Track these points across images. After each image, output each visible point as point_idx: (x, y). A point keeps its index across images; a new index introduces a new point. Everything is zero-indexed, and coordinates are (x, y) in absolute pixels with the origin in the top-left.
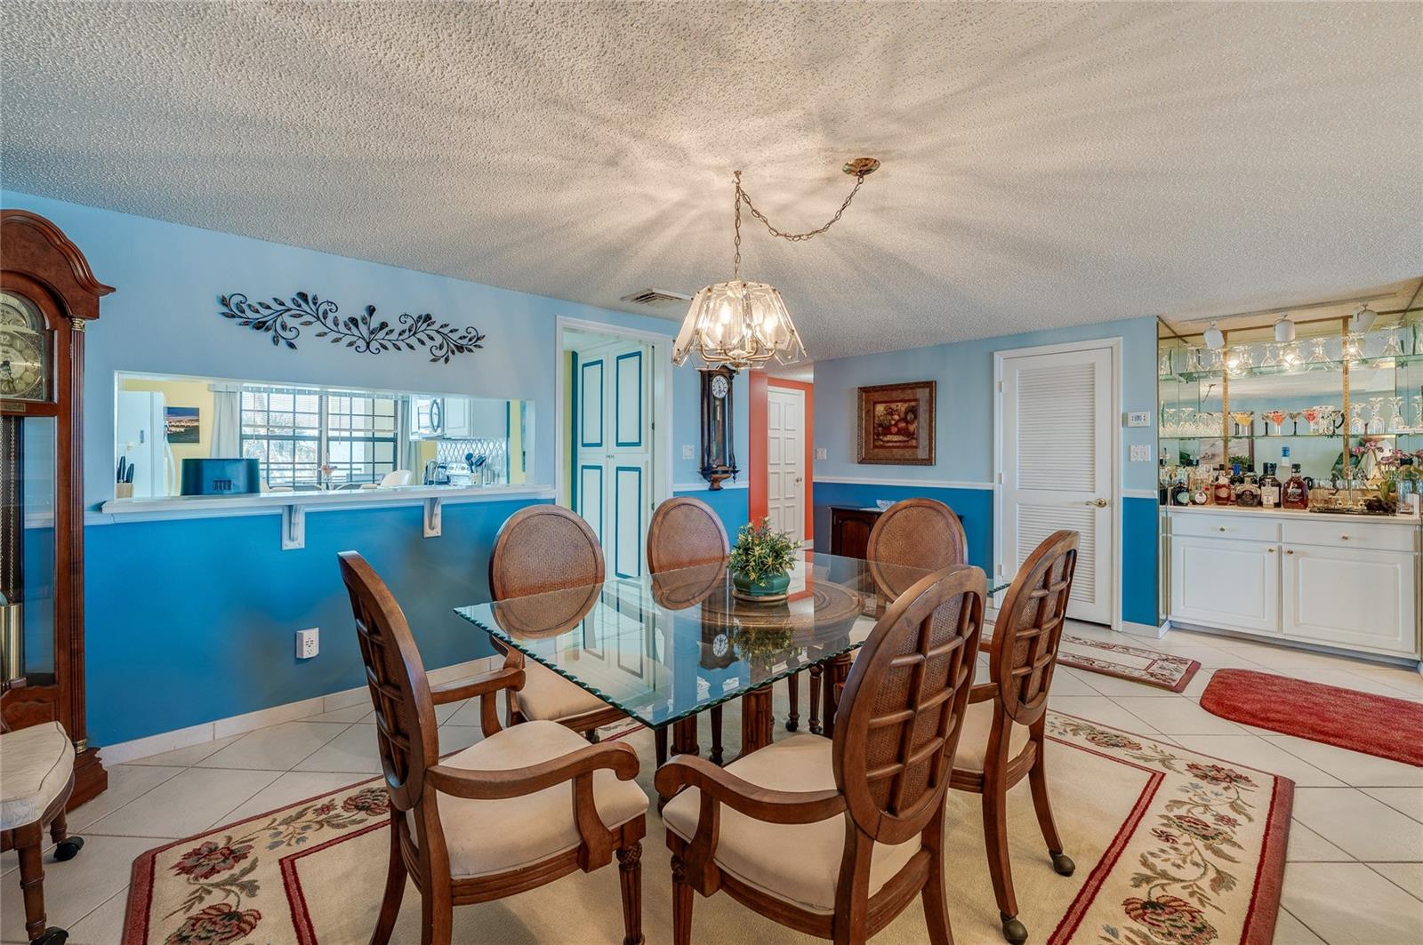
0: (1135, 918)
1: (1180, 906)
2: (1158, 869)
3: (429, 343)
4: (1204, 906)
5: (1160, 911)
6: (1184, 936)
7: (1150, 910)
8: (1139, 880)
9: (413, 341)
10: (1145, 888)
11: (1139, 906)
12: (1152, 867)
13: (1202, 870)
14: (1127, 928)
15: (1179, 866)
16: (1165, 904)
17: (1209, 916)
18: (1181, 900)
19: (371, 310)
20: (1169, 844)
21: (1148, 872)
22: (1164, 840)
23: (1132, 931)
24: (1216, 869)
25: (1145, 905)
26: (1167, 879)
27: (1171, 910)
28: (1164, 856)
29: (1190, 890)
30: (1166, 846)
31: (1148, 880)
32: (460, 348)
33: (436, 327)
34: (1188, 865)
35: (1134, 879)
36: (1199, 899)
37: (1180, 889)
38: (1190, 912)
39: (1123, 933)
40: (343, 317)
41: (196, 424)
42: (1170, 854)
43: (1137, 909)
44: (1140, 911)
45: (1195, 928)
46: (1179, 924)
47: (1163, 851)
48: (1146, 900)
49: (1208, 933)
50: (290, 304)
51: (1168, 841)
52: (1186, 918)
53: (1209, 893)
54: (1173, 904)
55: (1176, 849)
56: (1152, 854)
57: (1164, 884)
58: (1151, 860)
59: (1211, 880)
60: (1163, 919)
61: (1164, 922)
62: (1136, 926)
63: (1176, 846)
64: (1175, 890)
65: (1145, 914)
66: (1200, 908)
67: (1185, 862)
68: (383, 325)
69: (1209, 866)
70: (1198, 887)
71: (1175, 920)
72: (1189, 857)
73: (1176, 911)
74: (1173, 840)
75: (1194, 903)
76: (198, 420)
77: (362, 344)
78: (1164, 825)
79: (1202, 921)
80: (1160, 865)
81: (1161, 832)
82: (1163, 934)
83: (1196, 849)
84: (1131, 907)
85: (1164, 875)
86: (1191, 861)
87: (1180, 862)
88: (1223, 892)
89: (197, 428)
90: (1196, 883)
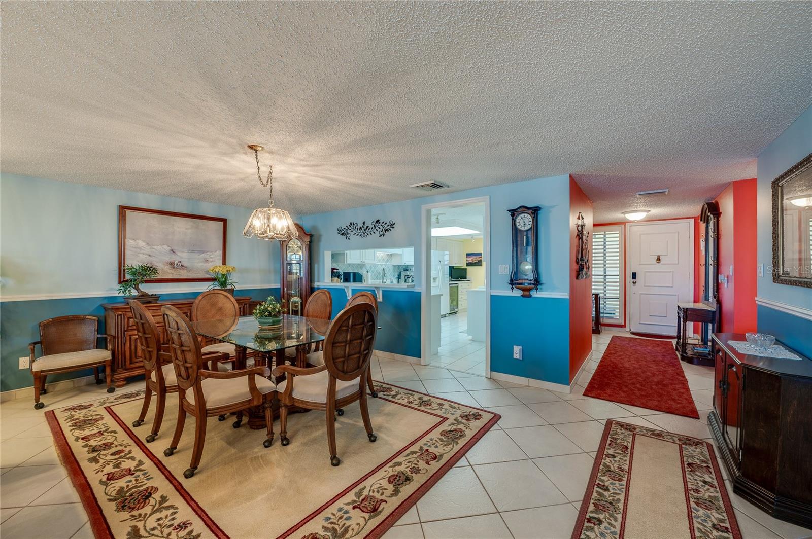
0: (148, 488)
1: (139, 506)
2: (164, 510)
3: (379, 230)
4: (131, 516)
5: (143, 497)
6: (127, 499)
7: (147, 494)
8: (164, 499)
9: (375, 231)
10: (159, 499)
11: (152, 492)
12: (167, 508)
13: (148, 529)
14: (146, 484)
15: (159, 520)
16: (145, 501)
17: (125, 515)
18: (141, 508)
19: (364, 223)
20: (176, 525)
21: (165, 505)
22: (180, 524)
23: (144, 484)
24: (144, 537)
25: (150, 494)
26: (156, 510)
27: (140, 502)
28: (170, 518)
29: (142, 516)
30: (176, 523)
31: (161, 503)
32: (387, 230)
33: (381, 224)
34: (155, 525)
35: (167, 497)
36: (135, 516)
37: (147, 512)
38: (133, 508)
39: (146, 482)
40: (359, 228)
41: (481, 259)
42: (169, 521)
43: (151, 491)
44: (149, 491)
45: (126, 505)
46: (133, 501)
47: (173, 519)
48: (152, 496)
49: (119, 509)
50: (349, 227)
51: (178, 526)
52: (132, 505)
53: (134, 523)
54: (142, 504)
55: (170, 526)
56: (175, 513)
57: (154, 507)
58: (171, 511)
59: (139, 529)
60: (140, 497)
61: (138, 496)
62: (145, 487)
63: (172, 528)
64: (147, 510)
65: (147, 492)
66: (131, 513)
67: (159, 525)
68: (367, 227)
69: (147, 535)
70: (141, 520)
71: (135, 500)
72: (160, 529)
73: (138, 503)
74: (177, 529)
75: (135, 513)
76: (481, 257)
77: (363, 234)
78: (192, 532)
79: (126, 510)
80: (165, 513)
81: (187, 527)
82: (133, 493)
83: (163, 537)
84: (154, 490)
85: (159, 510)
86: (157, 528)
87: (161, 522)
88: (129, 529)
89: (481, 261)
90: (143, 521)
